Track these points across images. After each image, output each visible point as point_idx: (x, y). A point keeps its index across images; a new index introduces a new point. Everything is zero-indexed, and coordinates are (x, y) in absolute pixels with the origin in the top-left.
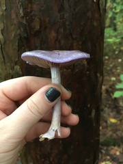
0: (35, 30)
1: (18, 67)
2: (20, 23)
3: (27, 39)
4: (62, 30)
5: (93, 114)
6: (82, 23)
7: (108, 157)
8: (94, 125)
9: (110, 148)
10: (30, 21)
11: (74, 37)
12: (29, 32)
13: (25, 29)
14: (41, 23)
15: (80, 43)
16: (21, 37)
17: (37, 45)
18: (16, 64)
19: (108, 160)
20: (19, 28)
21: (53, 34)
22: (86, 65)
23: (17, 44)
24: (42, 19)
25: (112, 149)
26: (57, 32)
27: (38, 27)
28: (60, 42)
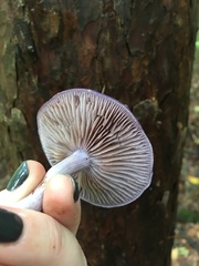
0: (51, 36)
1: (19, 111)
2: (18, 21)
3: (34, 55)
4: (107, 37)
5: (166, 197)
6: (152, 21)
7: (184, 241)
8: (167, 216)
9: (187, 226)
10: (39, 16)
11: (133, 51)
12: (36, 40)
13: (29, 35)
14: (61, 21)
15: (146, 63)
16: (20, 51)
17: (55, 68)
18: (14, 105)
19: (184, 245)
20: (17, 33)
21: (89, 46)
22: (156, 109)
23: (13, 65)
24: (64, 11)
25: (191, 227)
26: (97, 41)
27: (55, 30)
28: (102, 62)
